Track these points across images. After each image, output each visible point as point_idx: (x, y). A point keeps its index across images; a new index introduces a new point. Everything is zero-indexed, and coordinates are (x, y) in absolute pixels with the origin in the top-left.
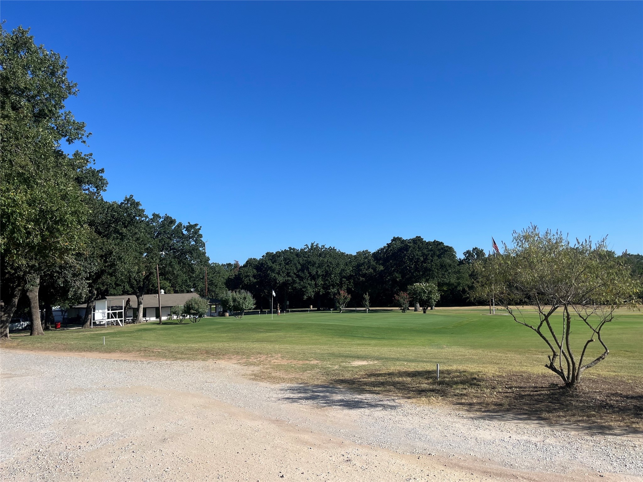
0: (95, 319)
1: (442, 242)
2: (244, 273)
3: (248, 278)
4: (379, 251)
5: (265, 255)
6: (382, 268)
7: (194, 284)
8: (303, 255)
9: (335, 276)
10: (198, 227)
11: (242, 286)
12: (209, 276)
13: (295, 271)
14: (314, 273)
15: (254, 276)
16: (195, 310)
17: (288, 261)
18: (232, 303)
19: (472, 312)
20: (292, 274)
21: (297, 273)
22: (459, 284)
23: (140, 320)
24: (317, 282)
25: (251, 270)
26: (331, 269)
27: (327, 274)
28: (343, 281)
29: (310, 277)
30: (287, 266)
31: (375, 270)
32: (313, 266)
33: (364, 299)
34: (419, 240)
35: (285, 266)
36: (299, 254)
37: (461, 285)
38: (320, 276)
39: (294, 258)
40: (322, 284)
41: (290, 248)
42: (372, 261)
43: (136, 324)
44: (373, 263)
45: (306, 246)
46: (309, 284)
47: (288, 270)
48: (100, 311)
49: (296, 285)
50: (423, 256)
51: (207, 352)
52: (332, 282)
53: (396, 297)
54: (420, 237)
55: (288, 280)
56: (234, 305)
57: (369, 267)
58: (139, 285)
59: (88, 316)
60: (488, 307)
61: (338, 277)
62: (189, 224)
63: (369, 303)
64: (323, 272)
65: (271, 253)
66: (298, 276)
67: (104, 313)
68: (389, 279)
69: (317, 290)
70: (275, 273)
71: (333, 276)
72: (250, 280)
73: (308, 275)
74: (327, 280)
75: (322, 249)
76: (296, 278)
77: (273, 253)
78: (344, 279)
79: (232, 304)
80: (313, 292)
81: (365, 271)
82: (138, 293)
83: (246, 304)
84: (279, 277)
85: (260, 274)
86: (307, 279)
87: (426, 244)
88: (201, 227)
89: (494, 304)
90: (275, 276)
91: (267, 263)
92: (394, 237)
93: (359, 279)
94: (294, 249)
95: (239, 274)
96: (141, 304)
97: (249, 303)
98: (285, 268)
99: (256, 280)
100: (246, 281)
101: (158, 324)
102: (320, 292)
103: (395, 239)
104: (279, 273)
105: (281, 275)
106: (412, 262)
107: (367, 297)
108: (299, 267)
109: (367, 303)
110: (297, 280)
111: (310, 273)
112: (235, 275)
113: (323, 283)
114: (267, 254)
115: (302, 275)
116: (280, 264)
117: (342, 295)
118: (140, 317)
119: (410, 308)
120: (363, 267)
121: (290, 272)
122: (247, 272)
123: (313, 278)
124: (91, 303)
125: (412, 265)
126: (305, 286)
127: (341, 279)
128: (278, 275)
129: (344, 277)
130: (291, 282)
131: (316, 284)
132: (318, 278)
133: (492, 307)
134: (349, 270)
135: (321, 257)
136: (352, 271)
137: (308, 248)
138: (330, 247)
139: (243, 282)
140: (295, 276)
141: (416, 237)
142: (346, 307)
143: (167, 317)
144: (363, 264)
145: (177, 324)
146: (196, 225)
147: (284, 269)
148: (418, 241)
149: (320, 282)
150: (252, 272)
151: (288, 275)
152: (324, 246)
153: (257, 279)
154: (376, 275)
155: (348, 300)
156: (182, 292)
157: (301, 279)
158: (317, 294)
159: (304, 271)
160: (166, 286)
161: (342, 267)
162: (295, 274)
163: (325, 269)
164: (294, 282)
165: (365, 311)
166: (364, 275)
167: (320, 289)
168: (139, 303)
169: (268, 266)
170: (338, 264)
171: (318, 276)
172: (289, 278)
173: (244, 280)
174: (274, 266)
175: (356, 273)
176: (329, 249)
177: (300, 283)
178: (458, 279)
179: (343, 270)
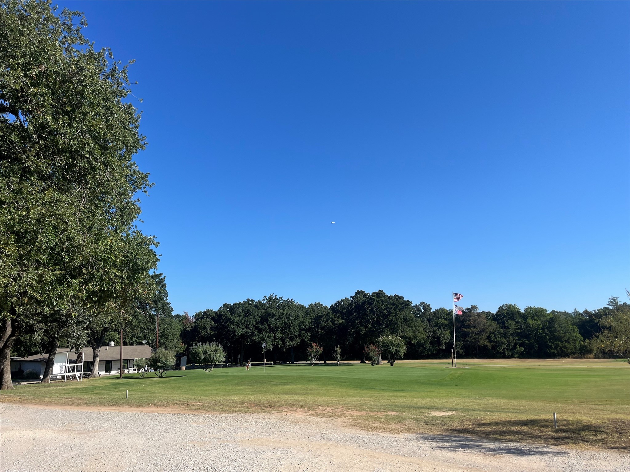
0: (53, 374)
1: (402, 297)
2: (201, 325)
3: (205, 330)
4: (336, 303)
5: (223, 306)
6: (341, 321)
7: (145, 336)
8: (262, 306)
9: (294, 329)
10: (163, 277)
11: (199, 338)
12: (161, 328)
13: (255, 323)
14: (273, 325)
15: (211, 328)
16: (162, 363)
17: (247, 313)
18: (202, 355)
19: (430, 365)
20: (251, 327)
21: (256, 326)
22: (415, 338)
23: (95, 374)
24: (276, 335)
25: (208, 321)
26: (290, 321)
27: (287, 326)
28: (302, 333)
29: (269, 330)
30: (246, 318)
31: (333, 322)
32: (272, 318)
33: (335, 351)
34: (382, 294)
35: (244, 318)
36: (258, 306)
37: (418, 338)
38: (279, 329)
39: (253, 310)
40: (280, 336)
41: (248, 300)
42: (330, 314)
43: (90, 379)
44: (332, 316)
45: (264, 298)
46: (268, 337)
47: (247, 322)
48: (59, 364)
49: (255, 337)
50: (386, 309)
51: (256, 405)
52: (291, 334)
53: (366, 349)
54: (382, 291)
55: (247, 332)
56: (204, 358)
57: (328, 320)
58: (96, 337)
59: (49, 370)
60: (450, 361)
61: (297, 330)
62: (155, 273)
63: (341, 356)
64: (282, 324)
65: (228, 304)
66: (257, 328)
67: (61, 367)
68: (353, 332)
69: (275, 342)
70: (234, 325)
71: (292, 328)
72: (207, 332)
73: (268, 327)
74: (286, 333)
75: (279, 300)
76: (255, 330)
77: (230, 304)
78: (303, 332)
79: (202, 357)
80: (272, 345)
81: (323, 324)
82: (95, 345)
83: (217, 357)
84: (238, 329)
85: (217, 326)
86: (266, 332)
87: (388, 298)
88: (165, 276)
89: (456, 358)
90: (233, 328)
91: (226, 314)
92: (358, 291)
93: (318, 332)
94: (252, 301)
95: (196, 326)
96: (98, 356)
97: (220, 356)
98: (245, 320)
99: (213, 333)
100: (203, 333)
101: (118, 378)
102: (278, 344)
103: (358, 293)
104: (238, 326)
105: (240, 327)
106: (375, 315)
107: (338, 350)
108: (259, 319)
109: (339, 356)
110: (257, 333)
111: (269, 325)
112: (192, 327)
113: (282, 336)
114: (224, 305)
115: (261, 327)
116: (239, 316)
117: (314, 347)
118: (95, 370)
119: (366, 362)
120: (322, 320)
121: (249, 324)
122: (205, 324)
123: (272, 330)
124: (53, 356)
125: (375, 318)
126: (264, 339)
127: (300, 332)
128: (237, 327)
129: (303, 329)
130: (250, 334)
131: (275, 337)
132: (277, 330)
133: (454, 360)
134: (308, 322)
135: (279, 308)
136: (311, 323)
137: (267, 299)
138: (288, 299)
139: (200, 334)
140: (254, 328)
141: (379, 291)
142: (317, 360)
143: (117, 371)
144: (322, 316)
145: (138, 378)
146: (161, 274)
147: (243, 321)
148: (380, 294)
149: (279, 334)
150: (210, 323)
151: (247, 327)
152: (281, 298)
153: (214, 331)
154: (335, 328)
155: (320, 352)
156: (132, 344)
157: (260, 331)
158: (276, 346)
159: (263, 323)
160: (116, 338)
161: (301, 319)
162: (254, 326)
163: (285, 321)
164: (253, 334)
165: (335, 364)
166: (323, 328)
167: (279, 342)
168: (95, 356)
169: (226, 317)
170: (298, 316)
171: (277, 328)
172: (248, 331)
173: (201, 332)
174: (233, 317)
175: (315, 326)
176: (287, 301)
177: (259, 335)
178: (414, 333)
179: (302, 323)
